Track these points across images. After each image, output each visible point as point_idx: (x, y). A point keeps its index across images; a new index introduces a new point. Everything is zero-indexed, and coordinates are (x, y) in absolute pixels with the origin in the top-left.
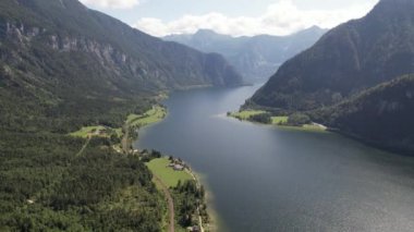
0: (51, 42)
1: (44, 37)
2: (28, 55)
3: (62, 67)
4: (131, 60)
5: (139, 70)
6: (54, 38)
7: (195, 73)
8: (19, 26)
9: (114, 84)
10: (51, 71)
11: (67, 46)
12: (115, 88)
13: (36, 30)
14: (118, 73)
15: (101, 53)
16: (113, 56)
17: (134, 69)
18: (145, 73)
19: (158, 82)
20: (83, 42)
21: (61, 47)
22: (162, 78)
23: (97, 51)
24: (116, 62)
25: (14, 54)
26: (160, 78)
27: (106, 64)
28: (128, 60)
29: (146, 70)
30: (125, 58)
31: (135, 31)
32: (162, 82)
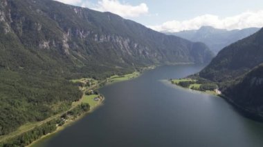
0: (94, 38)
1: (92, 35)
2: (82, 44)
3: (96, 50)
4: (140, 46)
5: (144, 53)
6: (96, 36)
7: (183, 55)
8: (81, 31)
9: (124, 59)
11: (102, 40)
12: (123, 62)
13: (89, 32)
14: (130, 53)
15: (122, 43)
16: (130, 44)
17: (141, 52)
19: (156, 59)
20: (113, 37)
21: (99, 40)
22: (159, 57)
23: (120, 42)
24: (131, 47)
25: (75, 44)
26: (157, 57)
27: (124, 48)
28: (138, 46)
29: (148, 52)
30: (136, 46)
31: (149, 30)
32: (158, 60)
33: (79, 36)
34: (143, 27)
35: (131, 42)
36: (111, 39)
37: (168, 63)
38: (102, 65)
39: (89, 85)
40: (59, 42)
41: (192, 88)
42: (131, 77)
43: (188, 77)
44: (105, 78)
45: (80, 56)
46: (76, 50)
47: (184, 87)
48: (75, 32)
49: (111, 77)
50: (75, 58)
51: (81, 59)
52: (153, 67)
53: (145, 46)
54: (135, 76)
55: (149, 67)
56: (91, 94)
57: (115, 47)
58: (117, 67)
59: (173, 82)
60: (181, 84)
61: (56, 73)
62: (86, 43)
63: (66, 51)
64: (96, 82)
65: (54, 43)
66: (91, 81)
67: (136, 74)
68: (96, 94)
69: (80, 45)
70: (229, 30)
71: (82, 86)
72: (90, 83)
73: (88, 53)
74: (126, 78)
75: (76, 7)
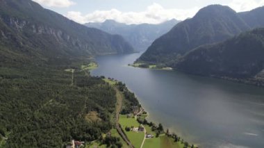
0: (32, 28)
5: (77, 44)
6: (34, 27)
8: (16, 21)
11: (40, 31)
13: (24, 22)
15: (56, 34)
16: (62, 36)
17: (74, 43)
18: (80, 46)
20: (46, 29)
21: (37, 31)
23: (54, 33)
26: (88, 49)
28: (70, 38)
30: (68, 38)
32: (90, 51)
33: (14, 26)
35: (63, 34)
48: (9, 22)
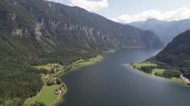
0: (64, 27)
1: (62, 25)
2: (53, 32)
3: (65, 37)
4: (102, 34)
5: (105, 39)
6: (66, 25)
7: (137, 40)
8: (53, 21)
9: (89, 44)
10: (60, 38)
11: (70, 28)
12: (88, 46)
13: (59, 22)
14: (94, 39)
15: (88, 30)
16: (93, 32)
17: (103, 38)
19: (115, 44)
20: (80, 26)
21: (68, 28)
23: (86, 30)
24: (94, 35)
25: (47, 32)
26: (116, 42)
27: (89, 35)
28: (100, 34)
29: (109, 38)
30: (99, 33)
31: (109, 21)
32: (117, 44)
33: (51, 25)
34: (105, 19)
35: (95, 30)
36: (78, 28)
37: (125, 47)
38: (70, 50)
39: (53, 72)
40: (31, 30)
41: (156, 74)
42: (95, 61)
43: (147, 61)
44: (71, 63)
45: (51, 42)
46: (48, 37)
47: (147, 72)
48: (48, 22)
49: (77, 61)
50: (46, 44)
51: (52, 45)
52: (113, 51)
53: (106, 34)
54: (99, 60)
55: (110, 51)
56: (53, 84)
57: (81, 34)
58: (83, 51)
59: (134, 67)
60: (144, 69)
61: (24, 59)
62: (57, 31)
63: (38, 38)
64: (61, 67)
65: (26, 31)
66: (57, 67)
67: (99, 58)
68: (59, 83)
69: (51, 33)
70: (168, 21)
71: (46, 74)
72: (55, 70)
73: (58, 39)
74: (91, 62)
75: (50, 2)
